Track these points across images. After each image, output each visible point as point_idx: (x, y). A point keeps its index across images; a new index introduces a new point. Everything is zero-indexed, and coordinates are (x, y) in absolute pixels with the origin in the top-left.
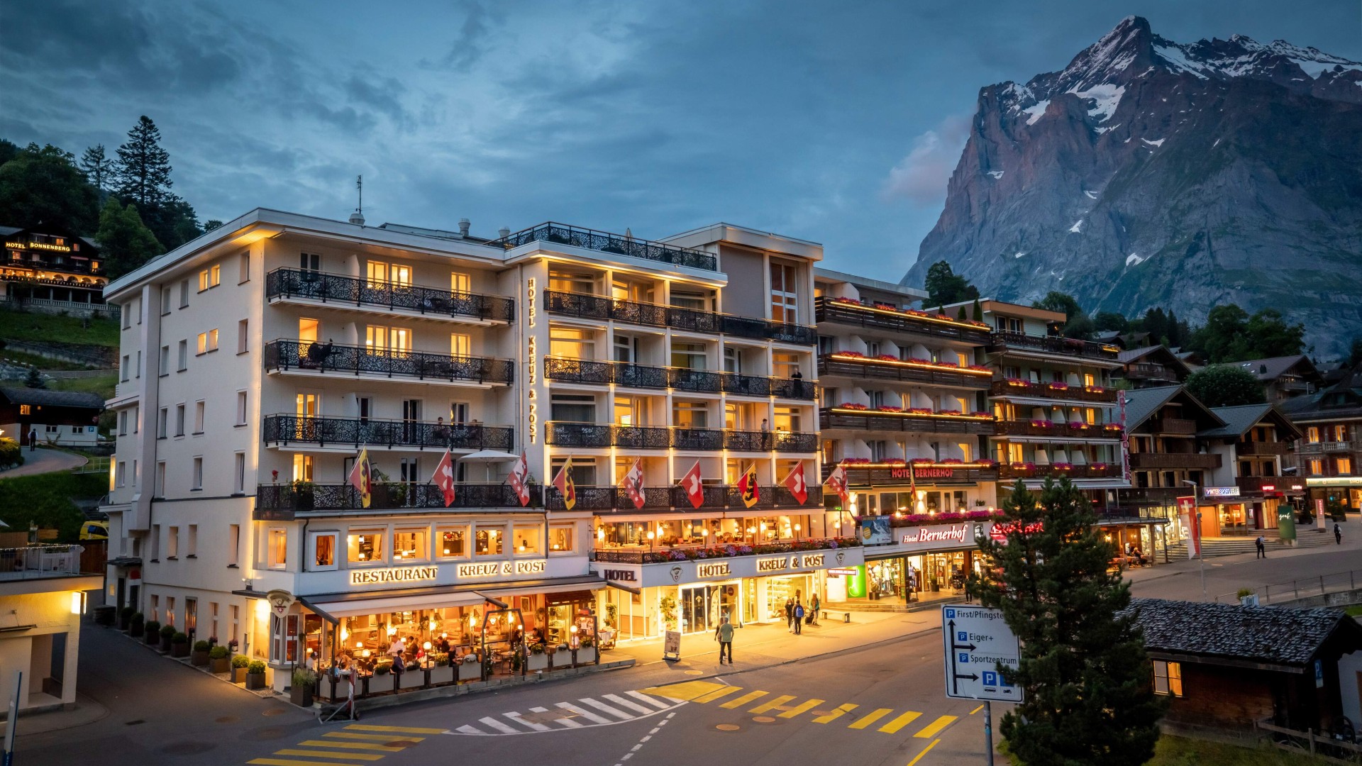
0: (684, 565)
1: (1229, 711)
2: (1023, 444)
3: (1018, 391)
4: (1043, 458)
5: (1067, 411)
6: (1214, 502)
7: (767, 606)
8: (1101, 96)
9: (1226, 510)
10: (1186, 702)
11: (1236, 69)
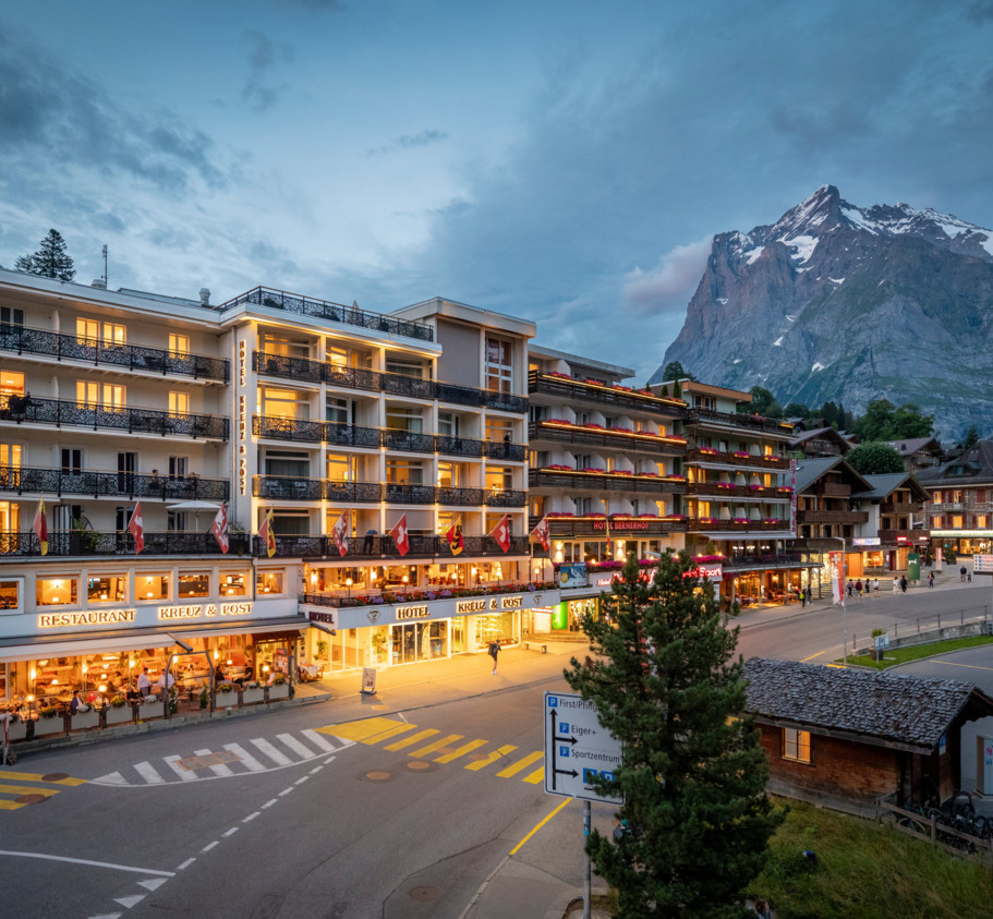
0: (382, 609)
1: (853, 781)
2: (710, 502)
3: (708, 458)
4: (726, 514)
5: (749, 475)
6: (860, 550)
7: (475, 638)
8: (801, 245)
9: (869, 556)
10: (813, 769)
11: (898, 228)
